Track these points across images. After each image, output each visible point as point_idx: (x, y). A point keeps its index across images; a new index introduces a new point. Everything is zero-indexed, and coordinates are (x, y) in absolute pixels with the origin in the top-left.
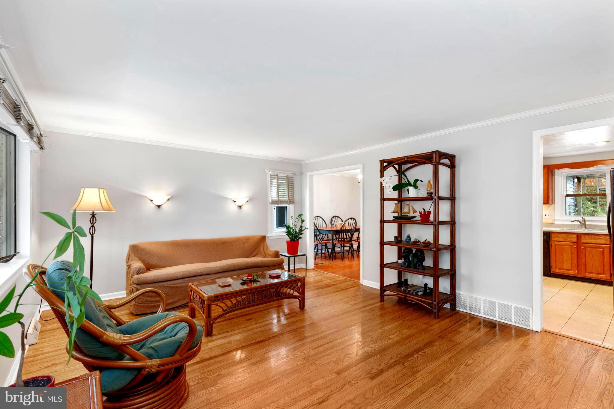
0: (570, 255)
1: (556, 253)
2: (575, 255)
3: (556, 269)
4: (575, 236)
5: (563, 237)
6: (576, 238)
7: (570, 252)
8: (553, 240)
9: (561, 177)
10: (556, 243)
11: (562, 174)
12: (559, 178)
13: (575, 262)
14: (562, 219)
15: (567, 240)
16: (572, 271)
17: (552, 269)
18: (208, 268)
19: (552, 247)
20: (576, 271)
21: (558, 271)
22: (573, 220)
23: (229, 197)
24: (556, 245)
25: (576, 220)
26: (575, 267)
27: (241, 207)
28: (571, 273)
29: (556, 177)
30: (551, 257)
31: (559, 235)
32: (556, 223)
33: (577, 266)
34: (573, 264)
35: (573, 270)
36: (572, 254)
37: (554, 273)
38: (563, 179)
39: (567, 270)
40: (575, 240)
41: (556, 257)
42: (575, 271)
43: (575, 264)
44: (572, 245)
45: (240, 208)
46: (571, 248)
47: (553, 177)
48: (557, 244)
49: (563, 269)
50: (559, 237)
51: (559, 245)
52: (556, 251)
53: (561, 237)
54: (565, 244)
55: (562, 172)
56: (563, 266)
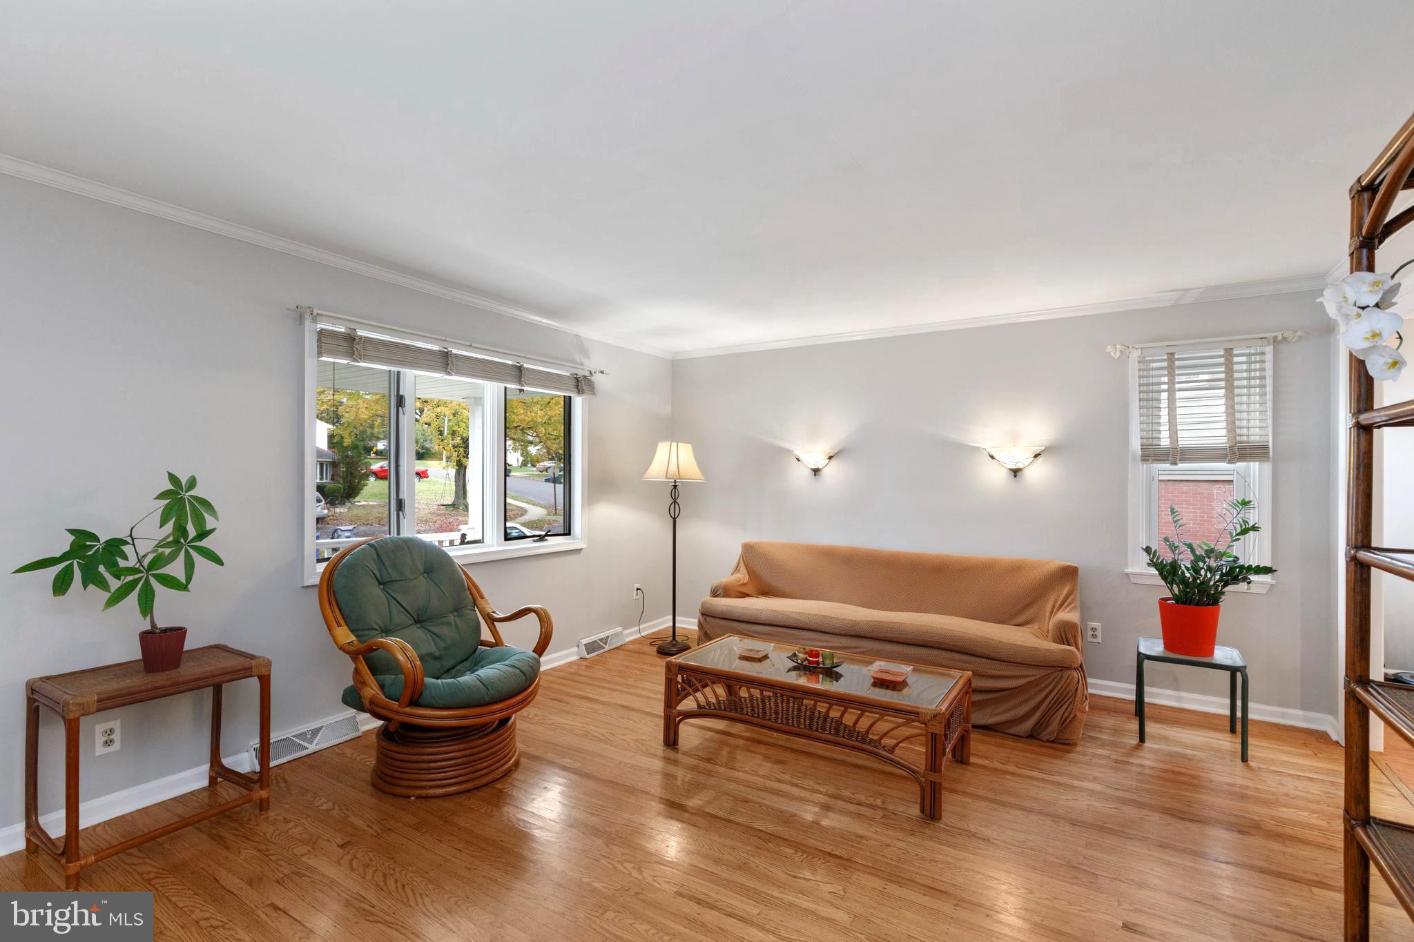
18: (825, 616)
23: (982, 445)
27: (1017, 474)
45: (1015, 476)
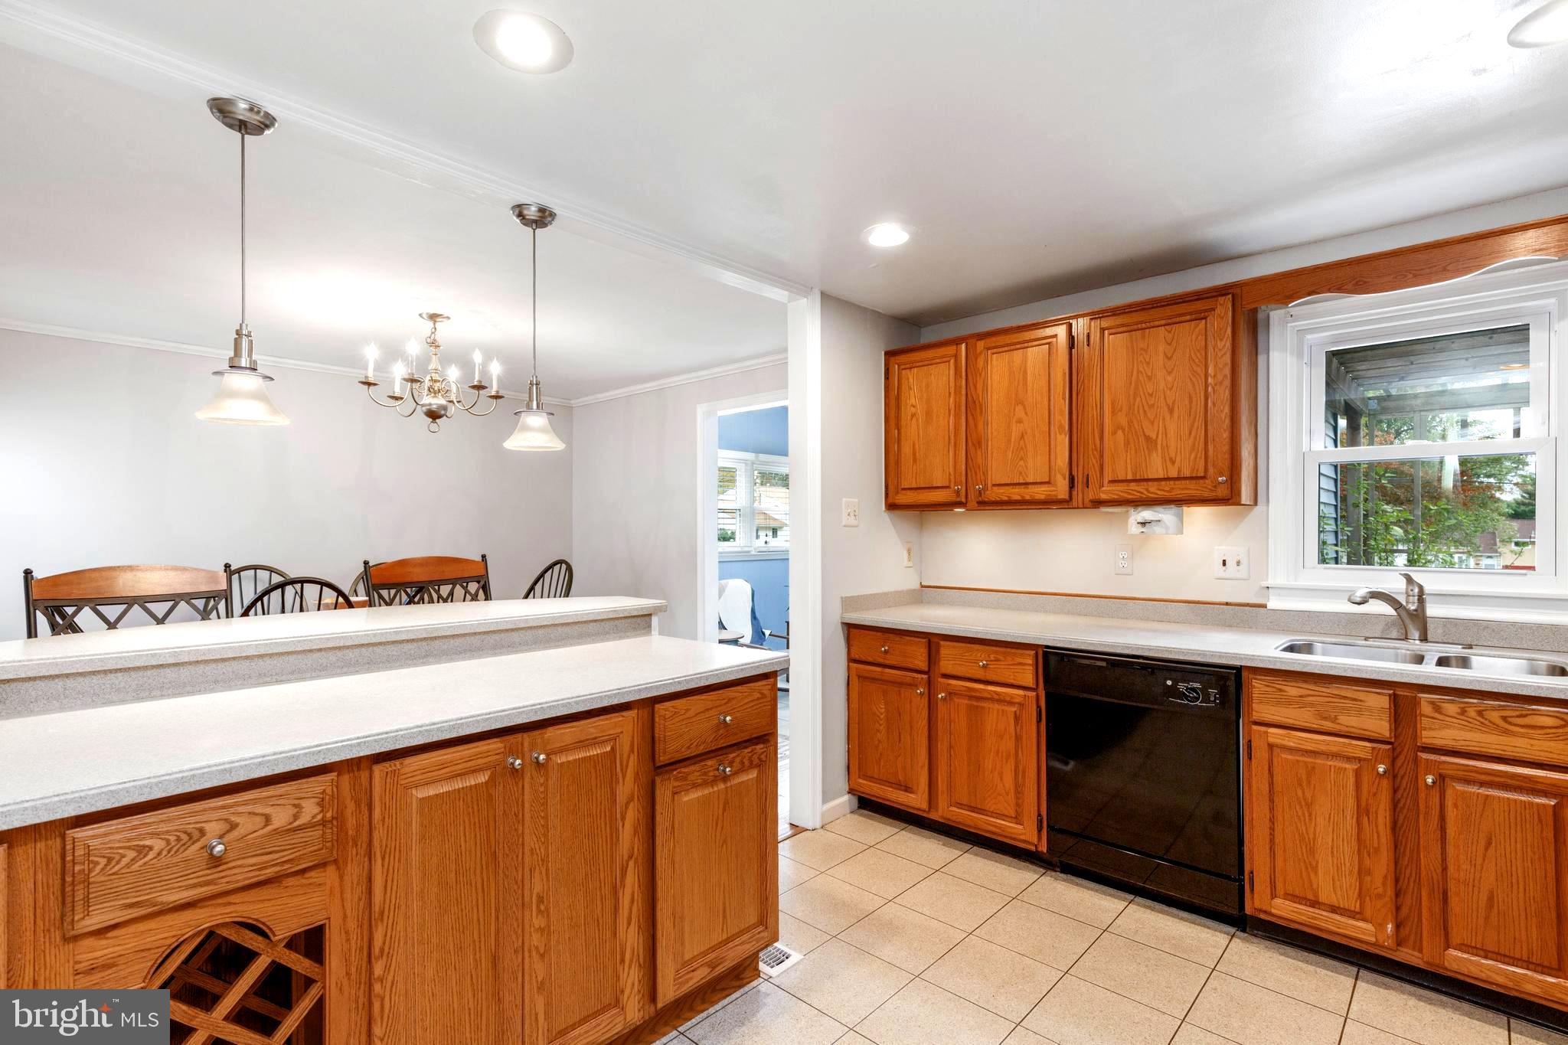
0: (1350, 821)
1: (1272, 801)
2: (1381, 828)
3: (1274, 896)
4: (1380, 701)
5: (1312, 705)
6: (1386, 717)
7: (1351, 803)
8: (1255, 716)
9: (1300, 355)
10: (1271, 740)
11: (1301, 342)
12: (1291, 360)
13: (1382, 865)
14: (1302, 582)
15: (1334, 720)
16: (1364, 920)
17: (1252, 890)
19: (1250, 758)
20: (1390, 926)
21: (1283, 909)
22: (1361, 593)
24: (1276, 751)
25: (1376, 595)
26: (1379, 896)
28: (1362, 931)
29: (1275, 356)
30: (1247, 819)
31: (1292, 690)
32: (1273, 603)
33: (1390, 892)
34: (1368, 879)
35: (1368, 913)
36: (1363, 811)
37: (1262, 916)
38: (1306, 370)
39: (1334, 909)
40: (1381, 727)
41: (1272, 821)
42: (1381, 926)
43: (1379, 881)
44: (1360, 760)
46: (1358, 774)
47: (1261, 359)
48: (1277, 746)
49: (1315, 904)
50: (1289, 702)
51: (1290, 750)
52: (1271, 784)
53: (1300, 703)
54: (1323, 748)
55: (1302, 332)
56: (1310, 882)
